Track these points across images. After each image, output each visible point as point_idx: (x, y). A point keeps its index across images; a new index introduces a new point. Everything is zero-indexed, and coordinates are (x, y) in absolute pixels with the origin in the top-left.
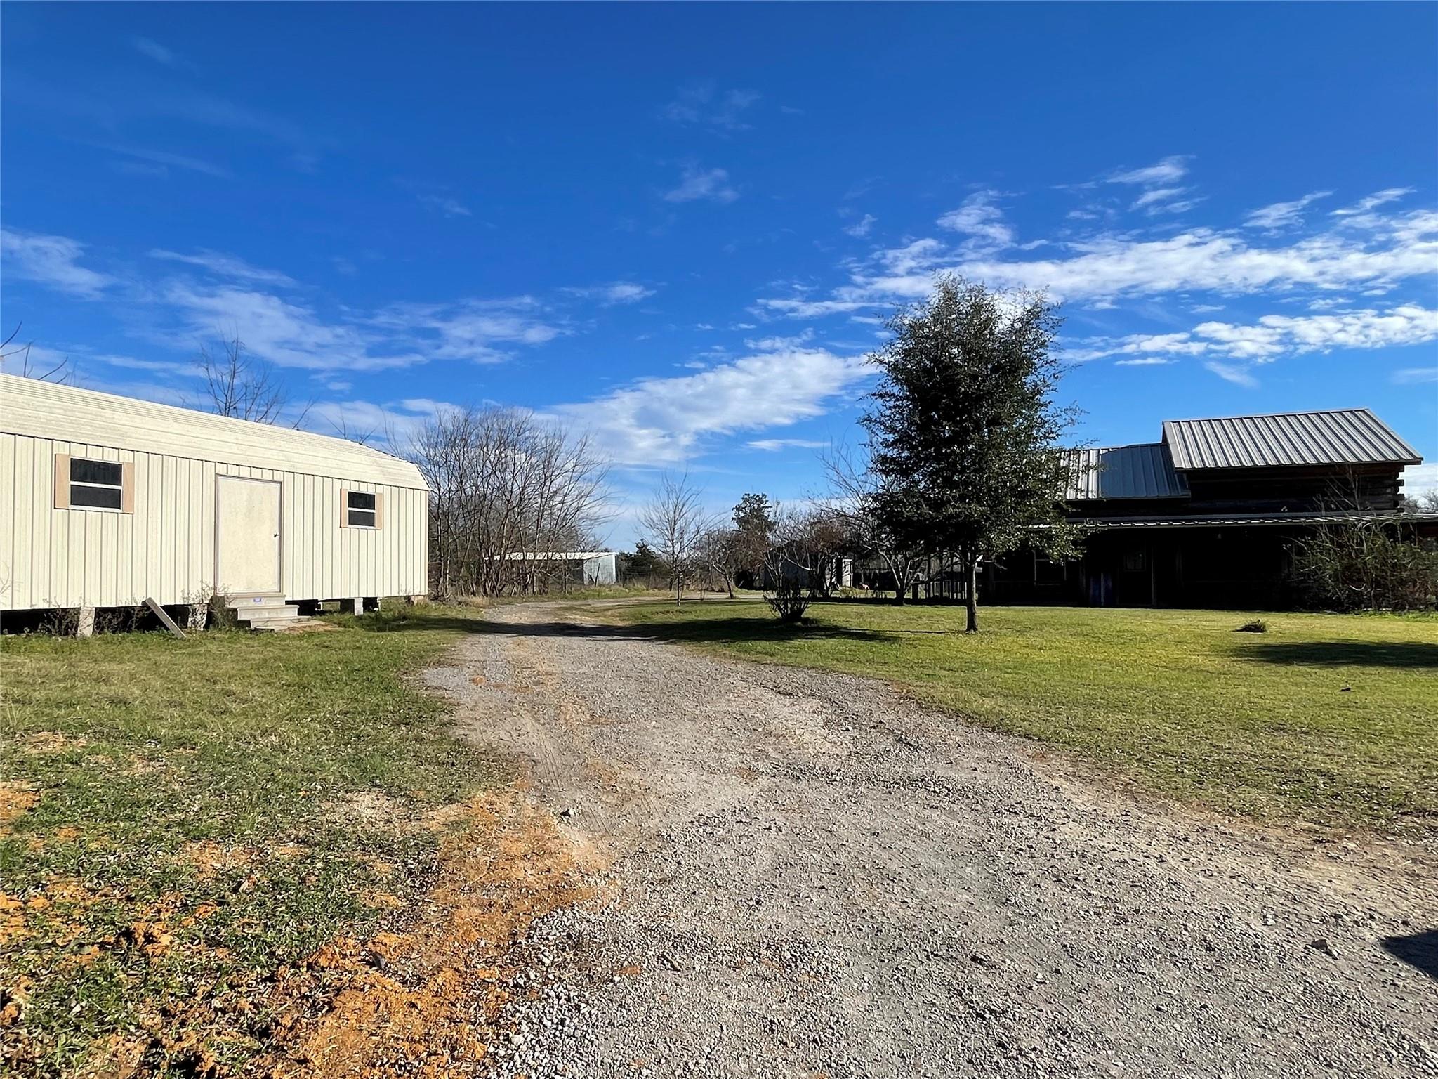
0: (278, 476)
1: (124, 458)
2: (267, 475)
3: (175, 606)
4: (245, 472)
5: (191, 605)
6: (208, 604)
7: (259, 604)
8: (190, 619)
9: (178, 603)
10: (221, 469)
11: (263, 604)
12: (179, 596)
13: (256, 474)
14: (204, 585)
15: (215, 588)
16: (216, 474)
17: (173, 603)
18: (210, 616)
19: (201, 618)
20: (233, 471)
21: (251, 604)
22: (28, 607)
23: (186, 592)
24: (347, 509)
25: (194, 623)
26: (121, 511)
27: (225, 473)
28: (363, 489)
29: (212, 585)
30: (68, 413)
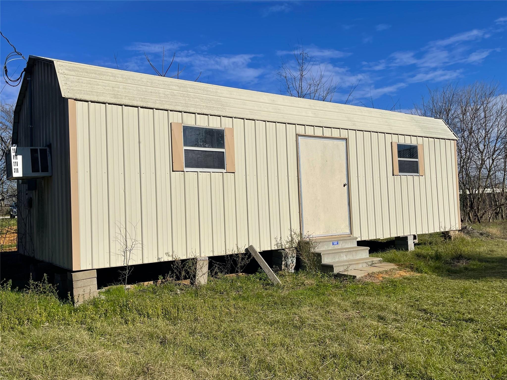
0: (344, 134)
1: (226, 124)
2: (336, 133)
3: (271, 251)
4: (319, 132)
5: (283, 249)
6: (296, 248)
7: (336, 247)
8: (283, 263)
9: (273, 249)
10: (301, 130)
11: (339, 246)
12: (274, 242)
13: (327, 133)
14: (293, 233)
15: (301, 234)
16: (296, 134)
17: (269, 249)
18: (298, 260)
19: (292, 262)
20: (310, 131)
21: (331, 247)
22: (156, 261)
23: (279, 239)
24: (397, 159)
25: (286, 266)
26: (225, 171)
27: (303, 133)
28: (408, 141)
29: (298, 232)
30: (182, 89)
